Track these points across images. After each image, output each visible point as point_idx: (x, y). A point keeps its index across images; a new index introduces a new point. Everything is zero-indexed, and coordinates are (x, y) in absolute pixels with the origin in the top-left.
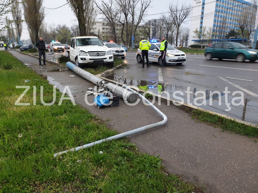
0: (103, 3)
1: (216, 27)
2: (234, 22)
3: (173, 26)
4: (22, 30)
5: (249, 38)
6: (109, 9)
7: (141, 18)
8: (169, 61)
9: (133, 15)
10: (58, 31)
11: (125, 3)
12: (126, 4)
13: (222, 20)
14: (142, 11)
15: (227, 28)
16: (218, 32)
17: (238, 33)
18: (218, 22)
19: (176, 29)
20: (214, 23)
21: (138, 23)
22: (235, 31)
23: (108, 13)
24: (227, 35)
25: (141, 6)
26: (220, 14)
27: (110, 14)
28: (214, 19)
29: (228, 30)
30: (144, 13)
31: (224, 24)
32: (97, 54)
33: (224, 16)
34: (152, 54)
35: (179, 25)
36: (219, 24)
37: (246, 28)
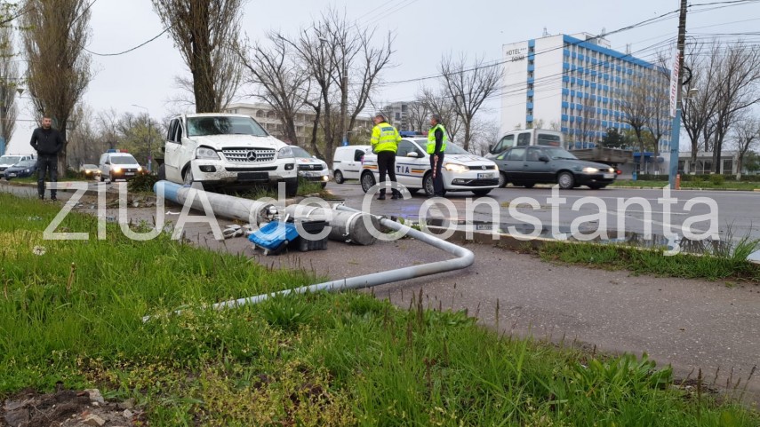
0: (260, 54)
1: (569, 122)
2: (614, 110)
3: (453, 118)
4: (17, 122)
5: (657, 153)
6: (276, 69)
7: (364, 95)
8: (453, 184)
9: (343, 86)
10: (125, 130)
11: (322, 53)
12: (325, 55)
13: (583, 104)
14: (368, 76)
15: (598, 126)
16: (577, 134)
17: (627, 138)
18: (572, 109)
19: (463, 126)
20: (562, 111)
21: (358, 110)
22: (619, 132)
23: (273, 81)
24: (599, 142)
25: (364, 65)
26: (576, 87)
27: (278, 85)
28: (563, 103)
29: (602, 131)
30: (375, 81)
31: (589, 116)
32: (249, 154)
33: (587, 95)
34: (405, 167)
35: (470, 116)
36: (575, 114)
37: (645, 126)
